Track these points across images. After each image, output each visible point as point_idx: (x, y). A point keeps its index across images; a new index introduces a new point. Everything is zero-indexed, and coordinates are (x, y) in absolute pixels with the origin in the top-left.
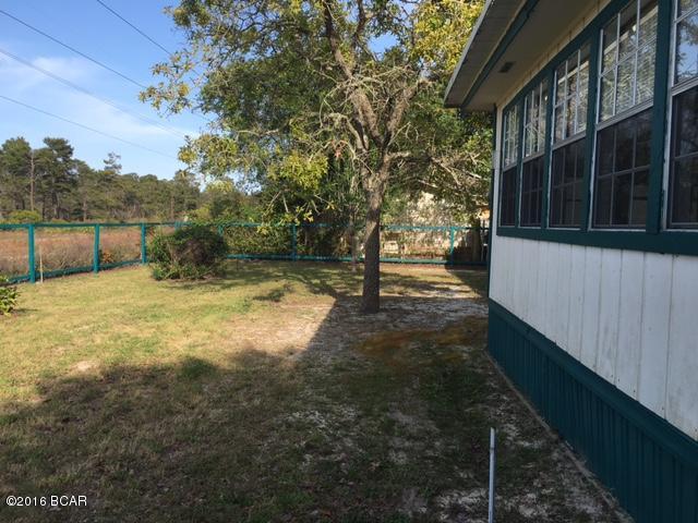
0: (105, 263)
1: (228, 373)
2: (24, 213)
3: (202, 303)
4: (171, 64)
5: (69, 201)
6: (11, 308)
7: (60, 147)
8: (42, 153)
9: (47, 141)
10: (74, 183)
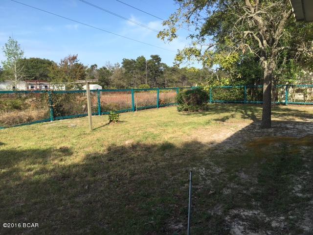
0: (162, 104)
1: (178, 149)
2: (144, 85)
3: (190, 121)
4: (170, 20)
5: (160, 80)
6: (117, 121)
7: (156, 58)
8: (150, 61)
9: (152, 56)
10: (162, 72)
